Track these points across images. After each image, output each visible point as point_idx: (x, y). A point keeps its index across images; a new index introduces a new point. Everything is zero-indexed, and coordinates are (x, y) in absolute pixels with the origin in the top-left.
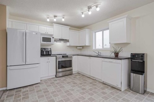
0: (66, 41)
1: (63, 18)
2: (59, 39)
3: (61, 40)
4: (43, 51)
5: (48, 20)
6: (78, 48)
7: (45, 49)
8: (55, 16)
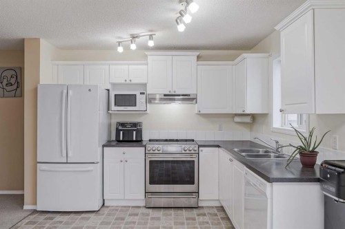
0: (188, 98)
2: (165, 95)
3: (169, 97)
4: (118, 131)
5: (120, 49)
6: (237, 119)
7: (123, 124)
8: (134, 37)
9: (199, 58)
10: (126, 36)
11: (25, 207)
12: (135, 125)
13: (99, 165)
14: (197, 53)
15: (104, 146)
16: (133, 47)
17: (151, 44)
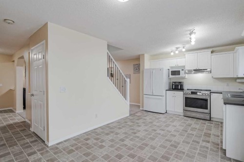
1: (184, 47)
2: (194, 70)
3: (197, 71)
4: (173, 85)
5: (172, 54)
6: (238, 81)
7: (175, 83)
8: (177, 48)
9: (212, 52)
10: (174, 48)
11: (140, 109)
12: (180, 83)
13: (165, 97)
14: (211, 50)
15: (166, 90)
16: (177, 52)
17: (184, 50)
